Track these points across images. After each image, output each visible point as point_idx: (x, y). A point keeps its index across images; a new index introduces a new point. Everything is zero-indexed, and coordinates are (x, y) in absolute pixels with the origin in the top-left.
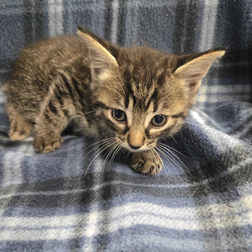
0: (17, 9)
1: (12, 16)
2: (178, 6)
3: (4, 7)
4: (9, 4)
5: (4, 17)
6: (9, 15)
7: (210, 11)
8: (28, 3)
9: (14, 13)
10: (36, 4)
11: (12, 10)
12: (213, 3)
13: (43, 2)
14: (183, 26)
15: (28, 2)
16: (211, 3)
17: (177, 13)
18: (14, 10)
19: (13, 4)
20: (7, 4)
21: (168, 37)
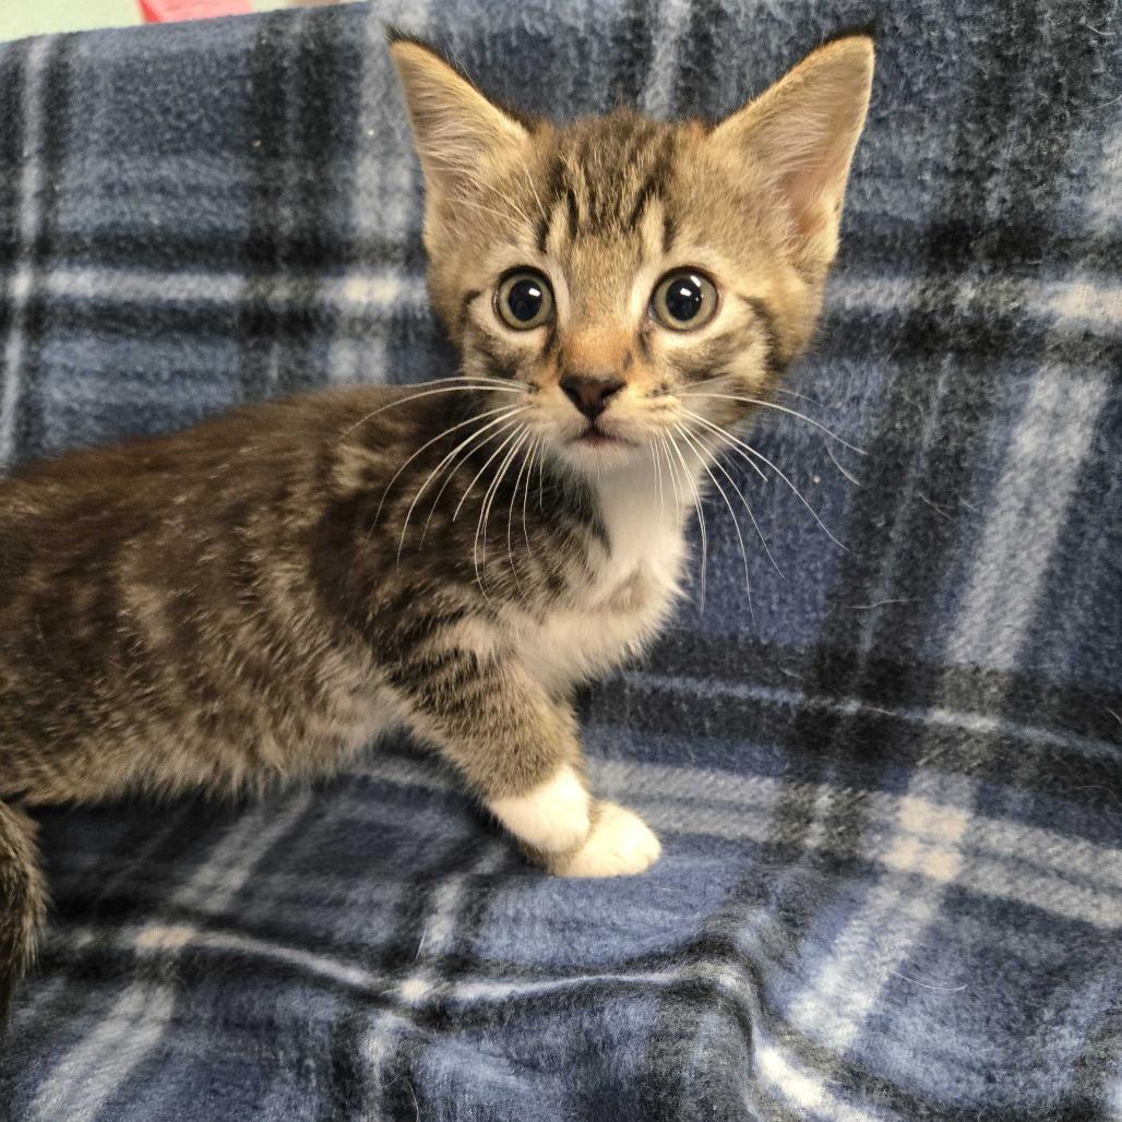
0: (212, 389)
1: (189, 412)
2: (880, 445)
3: (166, 375)
4: (186, 366)
5: (160, 413)
6: (180, 407)
7: (1038, 485)
8: (259, 370)
9: (199, 401)
10: (281, 377)
11: (194, 391)
12: (1061, 449)
13: (308, 372)
14: (888, 540)
15: (256, 365)
16: (1051, 448)
17: (866, 478)
18: (200, 392)
19: (199, 365)
20: (178, 365)
21: (811, 574)
